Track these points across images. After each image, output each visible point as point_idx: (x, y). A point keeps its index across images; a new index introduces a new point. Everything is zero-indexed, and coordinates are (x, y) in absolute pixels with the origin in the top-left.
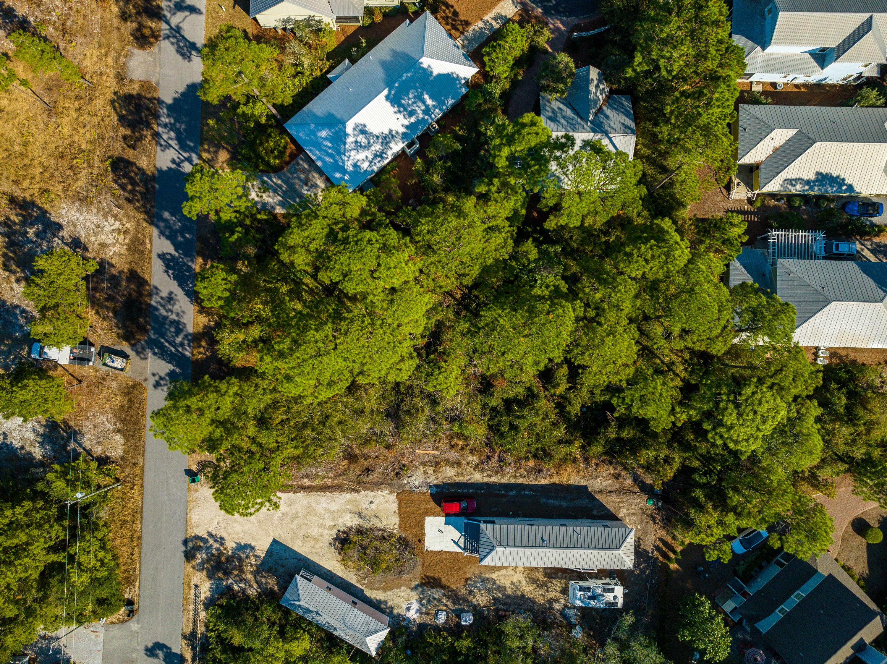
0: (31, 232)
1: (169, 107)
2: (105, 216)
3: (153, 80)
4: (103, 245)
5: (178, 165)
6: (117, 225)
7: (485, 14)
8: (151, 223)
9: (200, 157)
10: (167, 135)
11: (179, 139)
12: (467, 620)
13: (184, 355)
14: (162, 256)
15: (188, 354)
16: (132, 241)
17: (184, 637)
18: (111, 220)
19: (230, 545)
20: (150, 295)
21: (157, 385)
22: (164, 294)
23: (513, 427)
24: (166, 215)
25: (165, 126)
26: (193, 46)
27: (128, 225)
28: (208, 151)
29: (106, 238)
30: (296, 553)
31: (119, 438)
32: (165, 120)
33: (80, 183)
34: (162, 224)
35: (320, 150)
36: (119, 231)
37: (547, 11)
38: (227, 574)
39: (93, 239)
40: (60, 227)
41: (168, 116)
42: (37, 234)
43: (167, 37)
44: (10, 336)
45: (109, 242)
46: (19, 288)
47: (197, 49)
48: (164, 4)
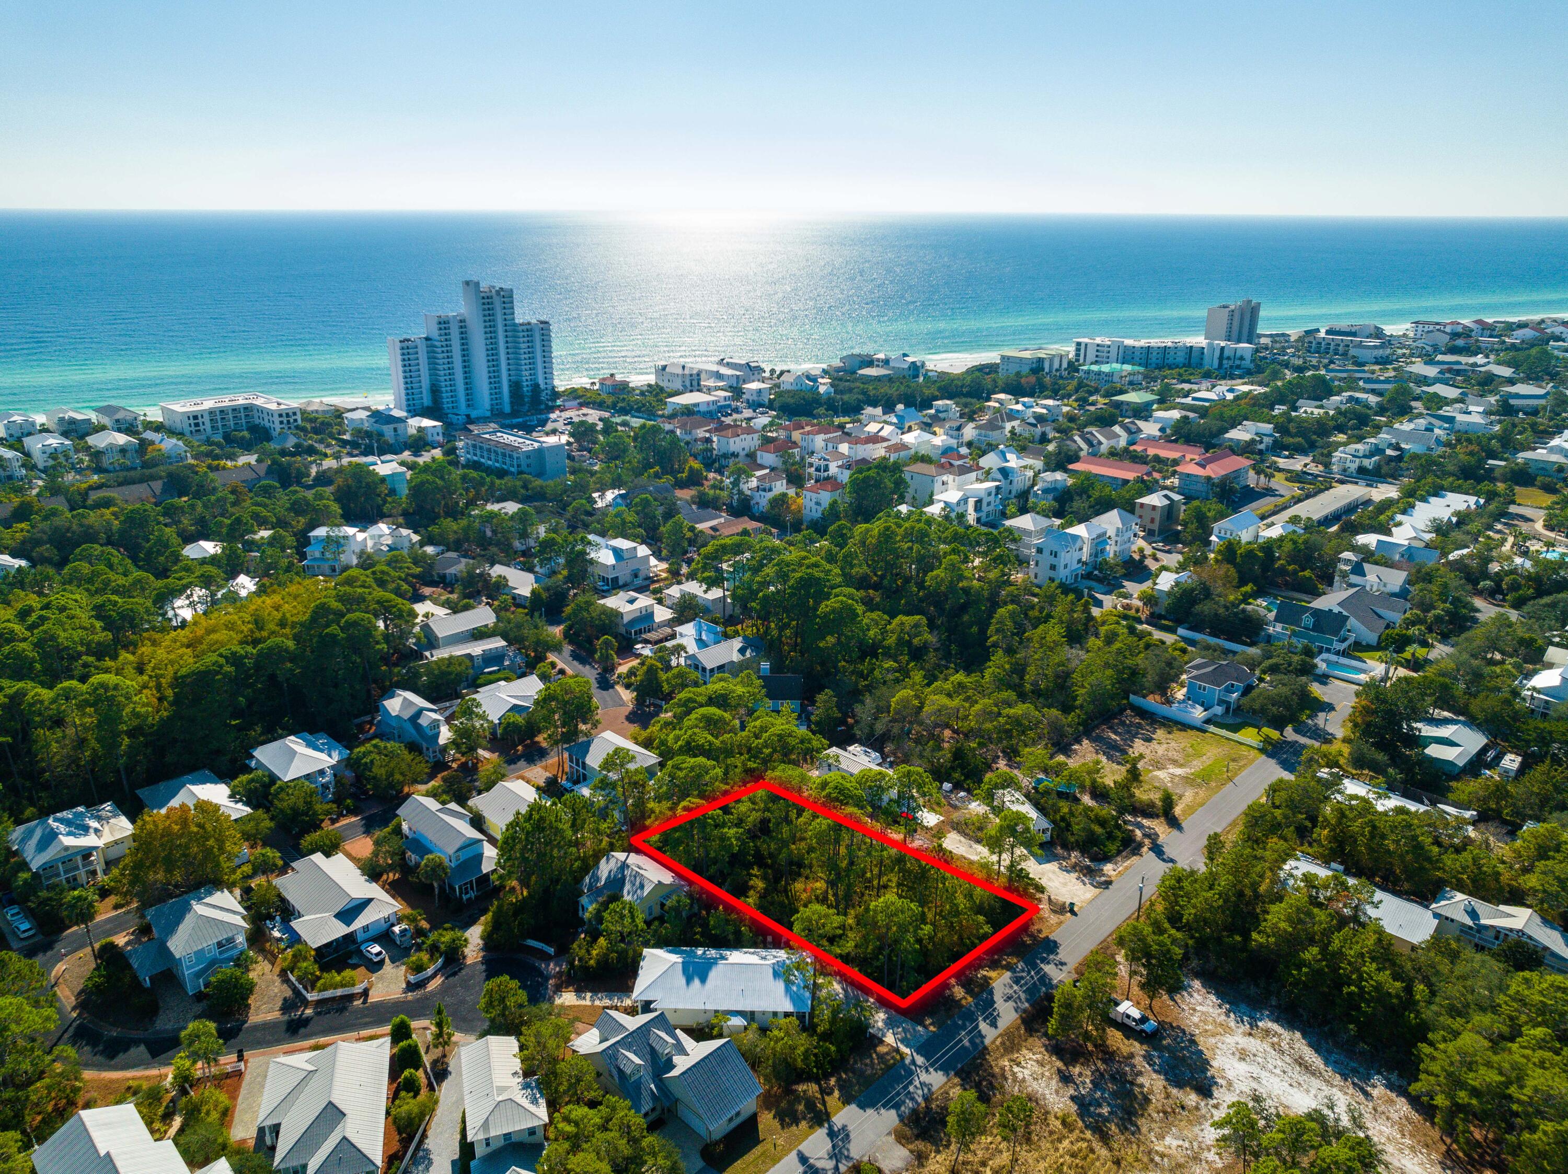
0: (1105, 1110)
1: (895, 1108)
2: (1024, 1080)
3: (892, 1138)
4: (1041, 1064)
5: (926, 1067)
6: (1016, 1069)
8: (985, 1048)
9: (902, 1058)
10: (916, 1092)
11: (909, 1083)
12: (947, 786)
13: (1026, 965)
14: (994, 1024)
15: (1022, 964)
16: (1013, 1051)
17: (1141, 856)
18: (1020, 1076)
19: (1073, 875)
20: (1025, 1011)
21: (1063, 964)
22: (1011, 1004)
24: (967, 1044)
25: (912, 1099)
26: (832, 1134)
27: (1007, 1062)
29: (1032, 1066)
30: (1030, 853)
32: (909, 1103)
34: (976, 1042)
36: (1019, 1064)
38: (1088, 867)
42: (1100, 1106)
43: (848, 1158)
45: (1031, 1063)
47: (830, 1128)
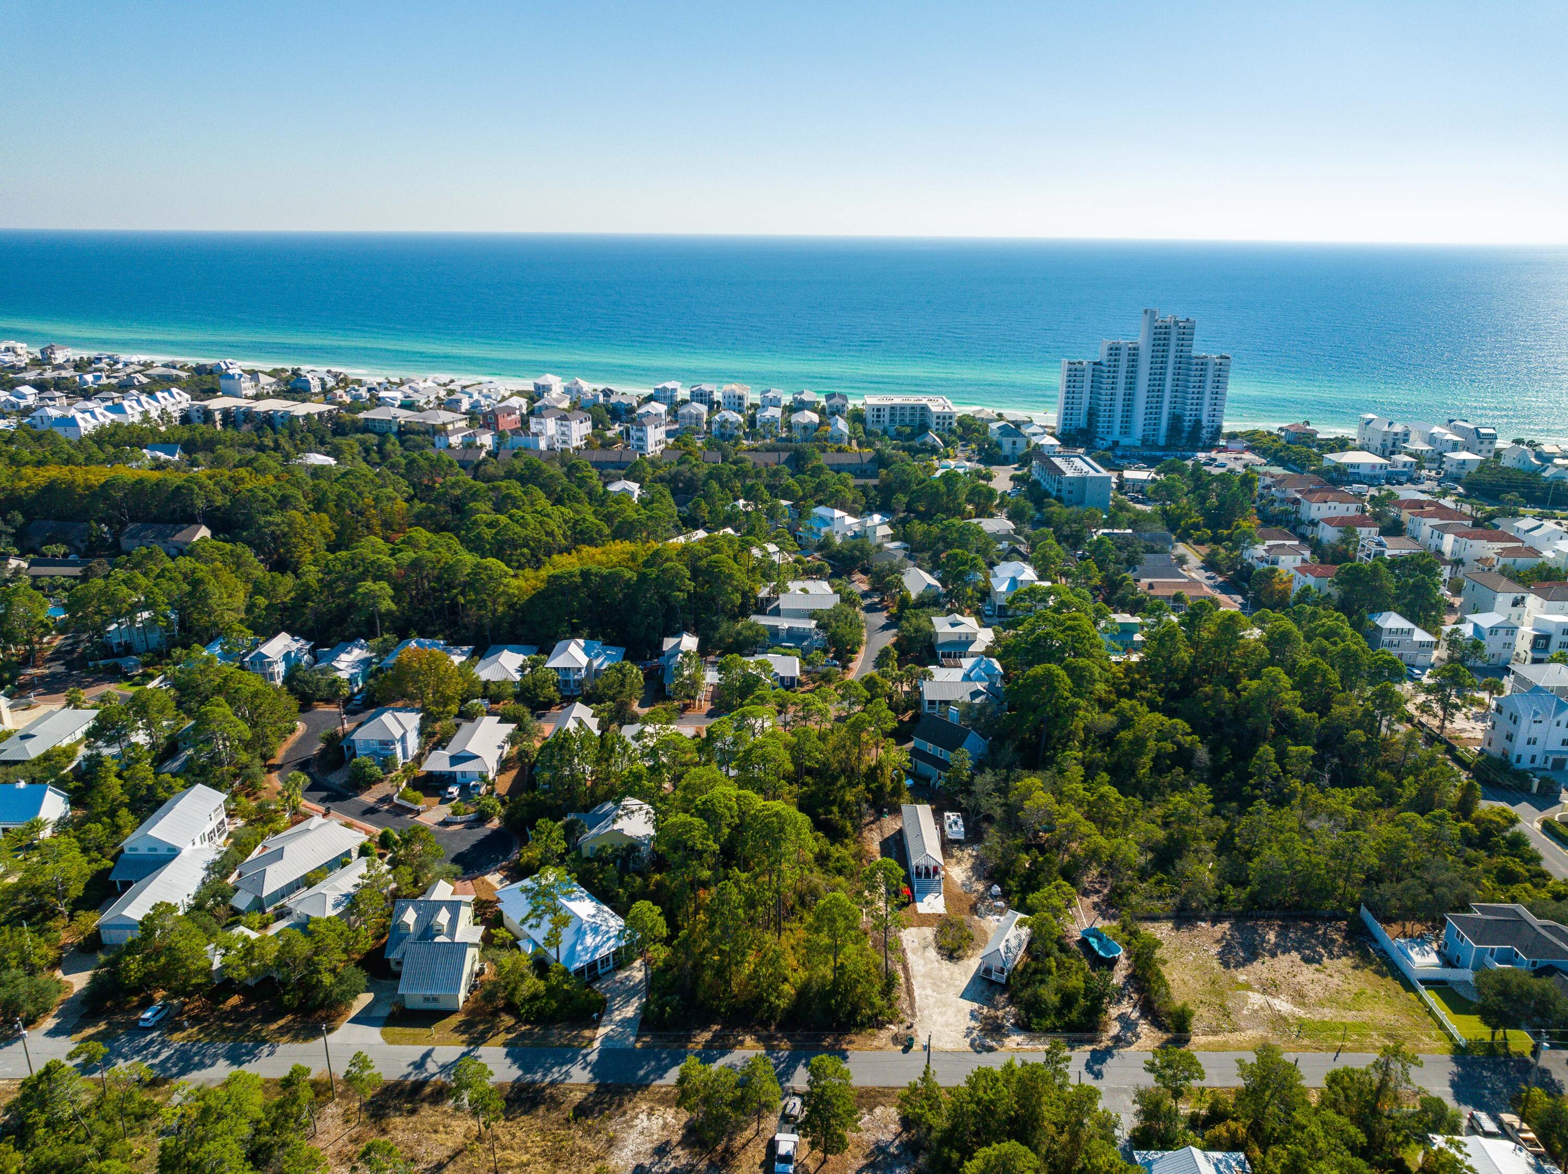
1: (526, 1072)
2: (633, 1126)
4: (665, 1126)
5: (588, 1064)
6: (643, 1116)
8: (647, 1086)
9: (584, 1047)
10: (555, 1074)
11: (562, 1065)
12: (996, 889)
13: (787, 1057)
15: (786, 1053)
16: (664, 1103)
17: (1072, 1050)
18: (637, 1122)
19: (973, 1024)
23: (838, 860)
24: (642, 1073)
25: (545, 1075)
26: (466, 1055)
27: (646, 1107)
29: (656, 1123)
30: (970, 983)
31: (878, 1111)
32: (538, 1076)
33: (590, 1146)
34: (649, 1077)
36: (651, 1115)
38: (1001, 1026)
39: (657, 1136)
40: (640, 1166)
41: (534, 1073)
45: (661, 1121)
47: (471, 1051)
48: (412, 1078)
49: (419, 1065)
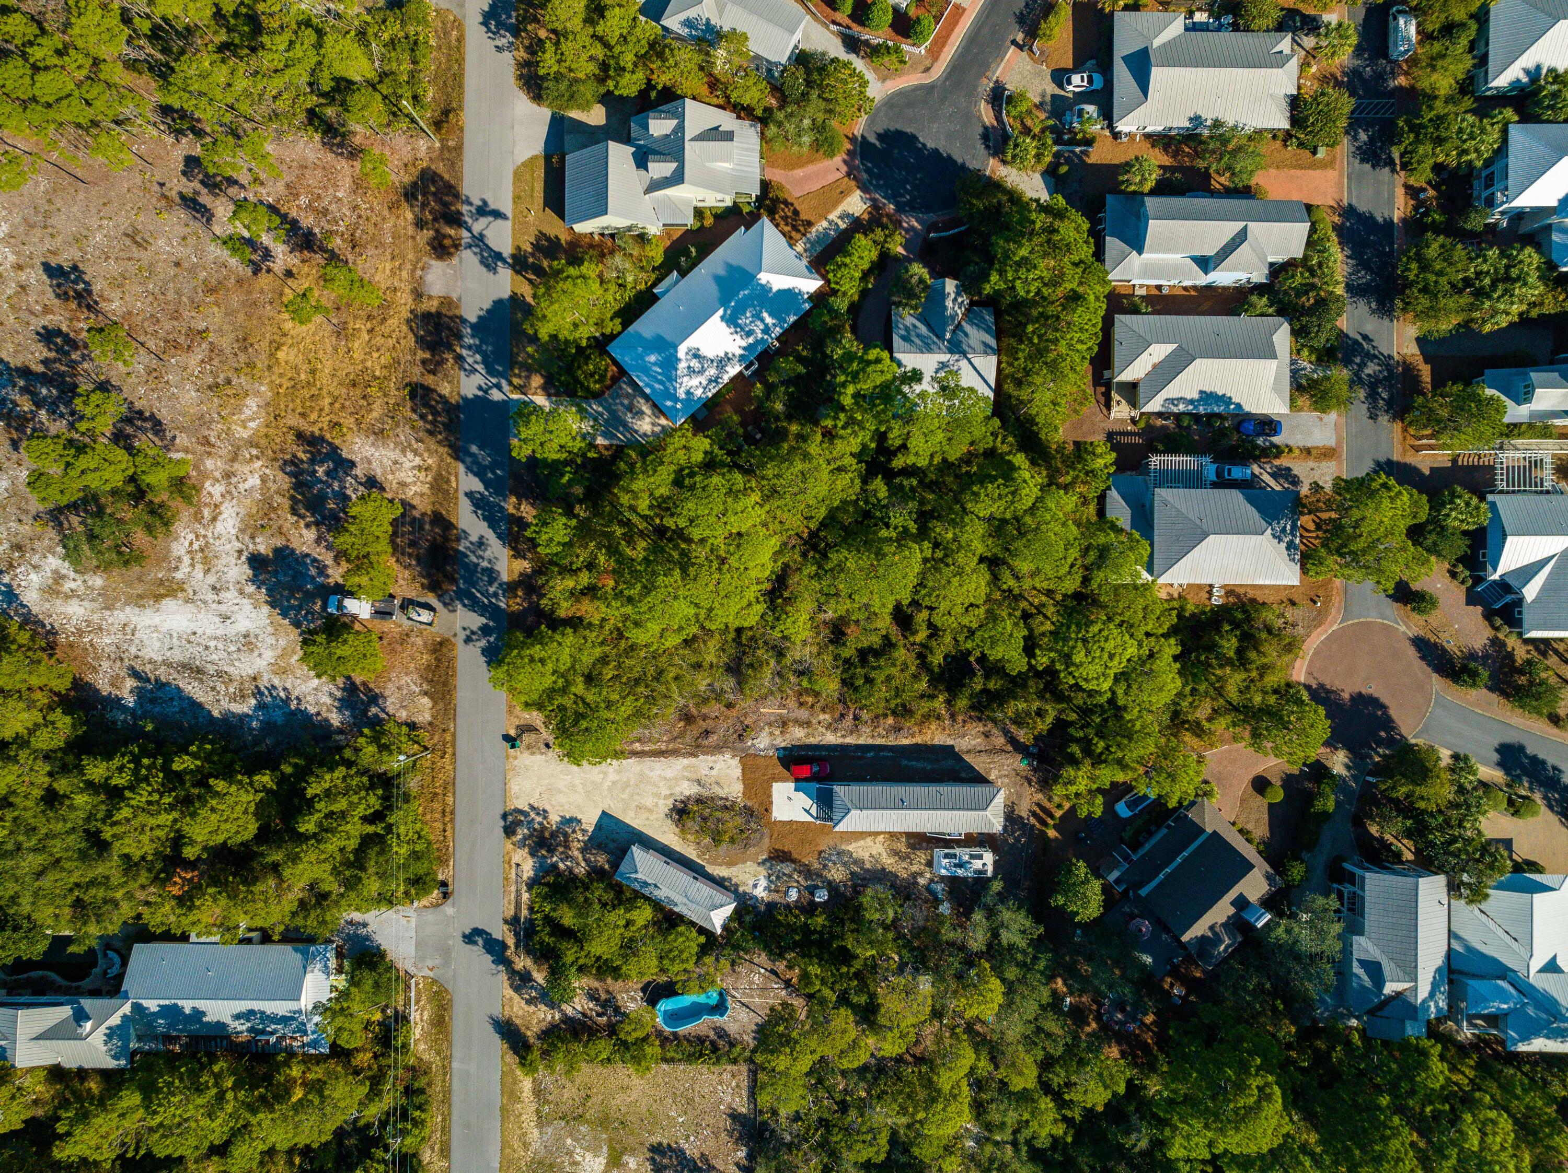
0: (321, 471)
1: (473, 327)
2: (403, 452)
3: (454, 296)
4: (403, 484)
5: (486, 392)
6: (418, 461)
7: (829, 212)
8: (457, 458)
9: (510, 383)
10: (472, 359)
11: (485, 362)
12: (821, 896)
13: (498, 607)
14: (470, 495)
15: (503, 605)
16: (435, 479)
17: (506, 922)
18: (410, 455)
19: (554, 818)
20: (458, 540)
21: (468, 640)
22: (474, 538)
23: (869, 681)
24: (474, 449)
25: (470, 347)
26: (498, 256)
27: (430, 461)
28: (519, 376)
29: (406, 475)
30: (628, 826)
31: (426, 700)
32: (469, 341)
33: (375, 415)
34: (468, 460)
35: (649, 376)
36: (419, 468)
37: (900, 208)
38: (551, 851)
39: (390, 477)
40: (353, 464)
41: (473, 336)
42: (328, 473)
43: (469, 246)
44: (300, 589)
45: (409, 480)
46: (310, 535)
47: (504, 261)
48: (465, 209)
49: (483, 211)
